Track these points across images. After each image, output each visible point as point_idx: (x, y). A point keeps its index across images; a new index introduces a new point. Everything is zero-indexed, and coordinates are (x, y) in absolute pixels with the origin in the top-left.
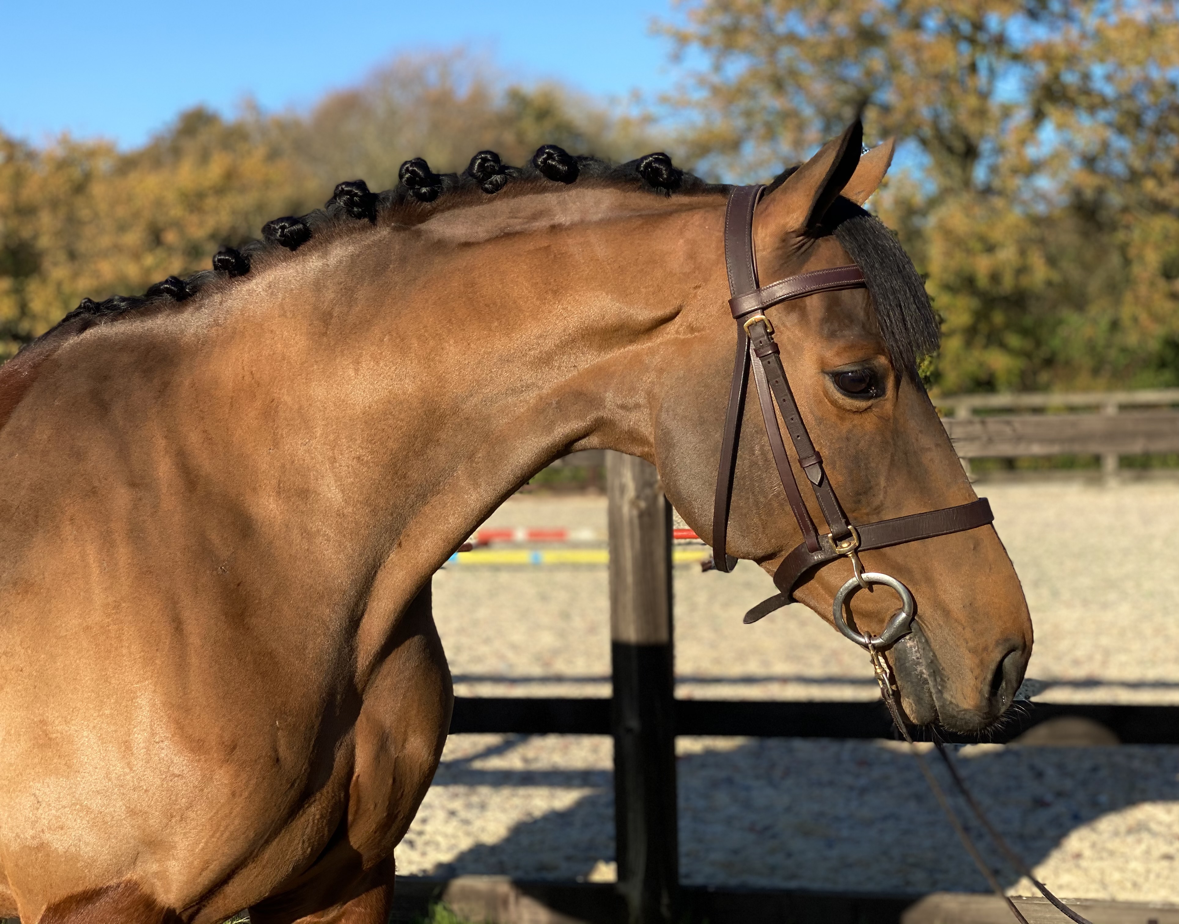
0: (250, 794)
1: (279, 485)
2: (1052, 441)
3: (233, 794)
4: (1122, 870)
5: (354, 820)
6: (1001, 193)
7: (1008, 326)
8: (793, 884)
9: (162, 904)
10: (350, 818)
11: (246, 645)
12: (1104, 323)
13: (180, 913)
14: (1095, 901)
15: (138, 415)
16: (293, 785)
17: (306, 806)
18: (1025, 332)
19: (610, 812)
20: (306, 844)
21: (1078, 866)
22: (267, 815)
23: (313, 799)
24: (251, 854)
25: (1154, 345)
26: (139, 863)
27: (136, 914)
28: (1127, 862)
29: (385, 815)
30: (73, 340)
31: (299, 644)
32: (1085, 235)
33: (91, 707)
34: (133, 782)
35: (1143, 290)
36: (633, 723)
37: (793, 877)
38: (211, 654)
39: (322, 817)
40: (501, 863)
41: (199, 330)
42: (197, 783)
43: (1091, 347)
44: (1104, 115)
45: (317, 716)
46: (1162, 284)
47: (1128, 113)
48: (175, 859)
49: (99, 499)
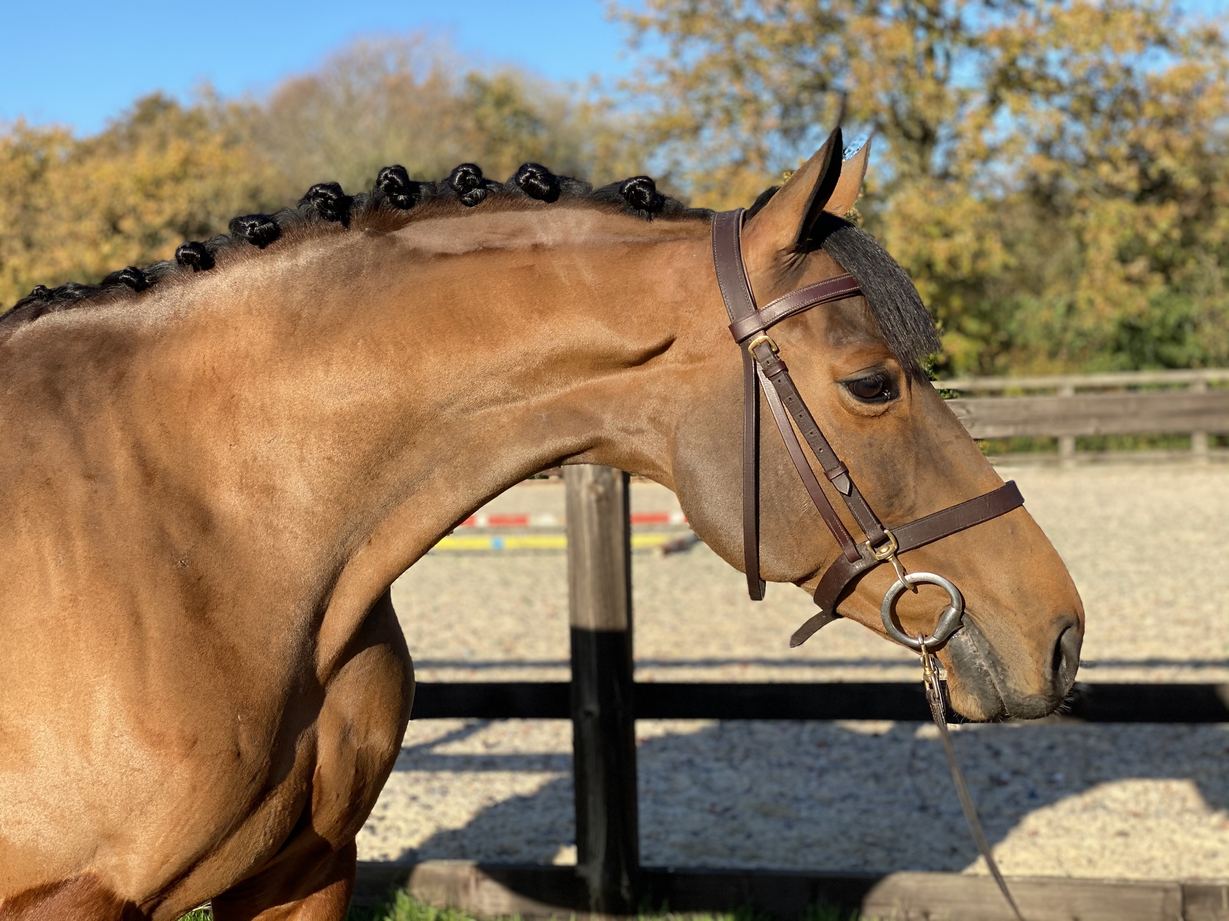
0: (211, 789)
1: (241, 480)
2: (1006, 424)
3: (194, 789)
4: (1077, 847)
5: (317, 810)
6: (957, 178)
7: (965, 310)
8: (752, 865)
9: (122, 897)
10: (314, 808)
11: (207, 639)
12: (1061, 308)
13: (140, 905)
14: (1051, 877)
15: (92, 405)
16: (254, 778)
17: (268, 798)
18: (982, 316)
19: (570, 795)
20: (268, 836)
21: (1034, 844)
22: (228, 809)
23: (275, 791)
24: (212, 847)
25: (1110, 329)
26: (98, 857)
27: (96, 907)
28: (1083, 839)
29: (347, 805)
30: (25, 328)
31: (262, 639)
32: (1042, 219)
33: (48, 701)
34: (92, 775)
35: (1099, 274)
36: (593, 707)
37: (753, 857)
38: (172, 648)
39: (284, 808)
40: (462, 847)
41: (158, 322)
42: (157, 778)
43: (1048, 331)
44: (1059, 100)
45: (279, 710)
46: (1117, 266)
47: (1082, 98)
48: (135, 853)
49: (53, 491)
